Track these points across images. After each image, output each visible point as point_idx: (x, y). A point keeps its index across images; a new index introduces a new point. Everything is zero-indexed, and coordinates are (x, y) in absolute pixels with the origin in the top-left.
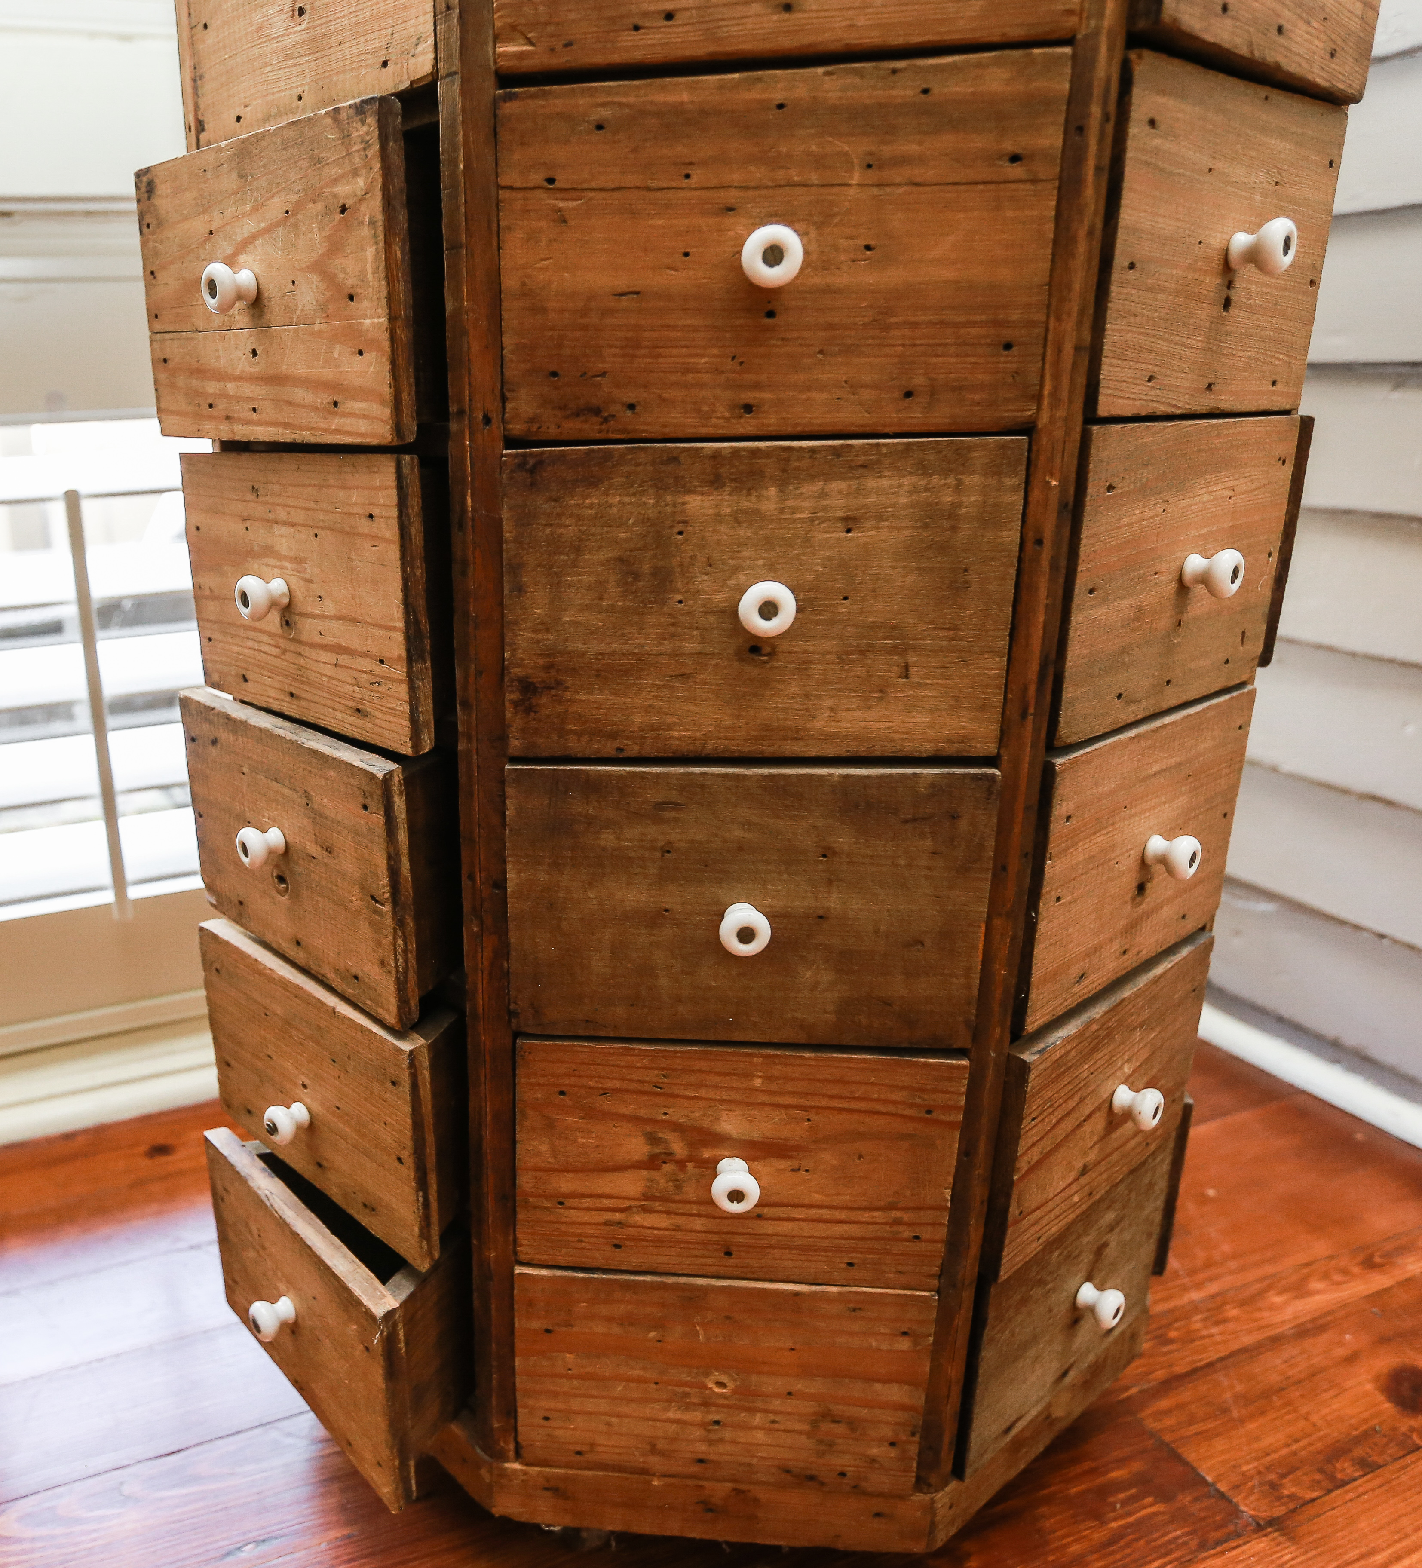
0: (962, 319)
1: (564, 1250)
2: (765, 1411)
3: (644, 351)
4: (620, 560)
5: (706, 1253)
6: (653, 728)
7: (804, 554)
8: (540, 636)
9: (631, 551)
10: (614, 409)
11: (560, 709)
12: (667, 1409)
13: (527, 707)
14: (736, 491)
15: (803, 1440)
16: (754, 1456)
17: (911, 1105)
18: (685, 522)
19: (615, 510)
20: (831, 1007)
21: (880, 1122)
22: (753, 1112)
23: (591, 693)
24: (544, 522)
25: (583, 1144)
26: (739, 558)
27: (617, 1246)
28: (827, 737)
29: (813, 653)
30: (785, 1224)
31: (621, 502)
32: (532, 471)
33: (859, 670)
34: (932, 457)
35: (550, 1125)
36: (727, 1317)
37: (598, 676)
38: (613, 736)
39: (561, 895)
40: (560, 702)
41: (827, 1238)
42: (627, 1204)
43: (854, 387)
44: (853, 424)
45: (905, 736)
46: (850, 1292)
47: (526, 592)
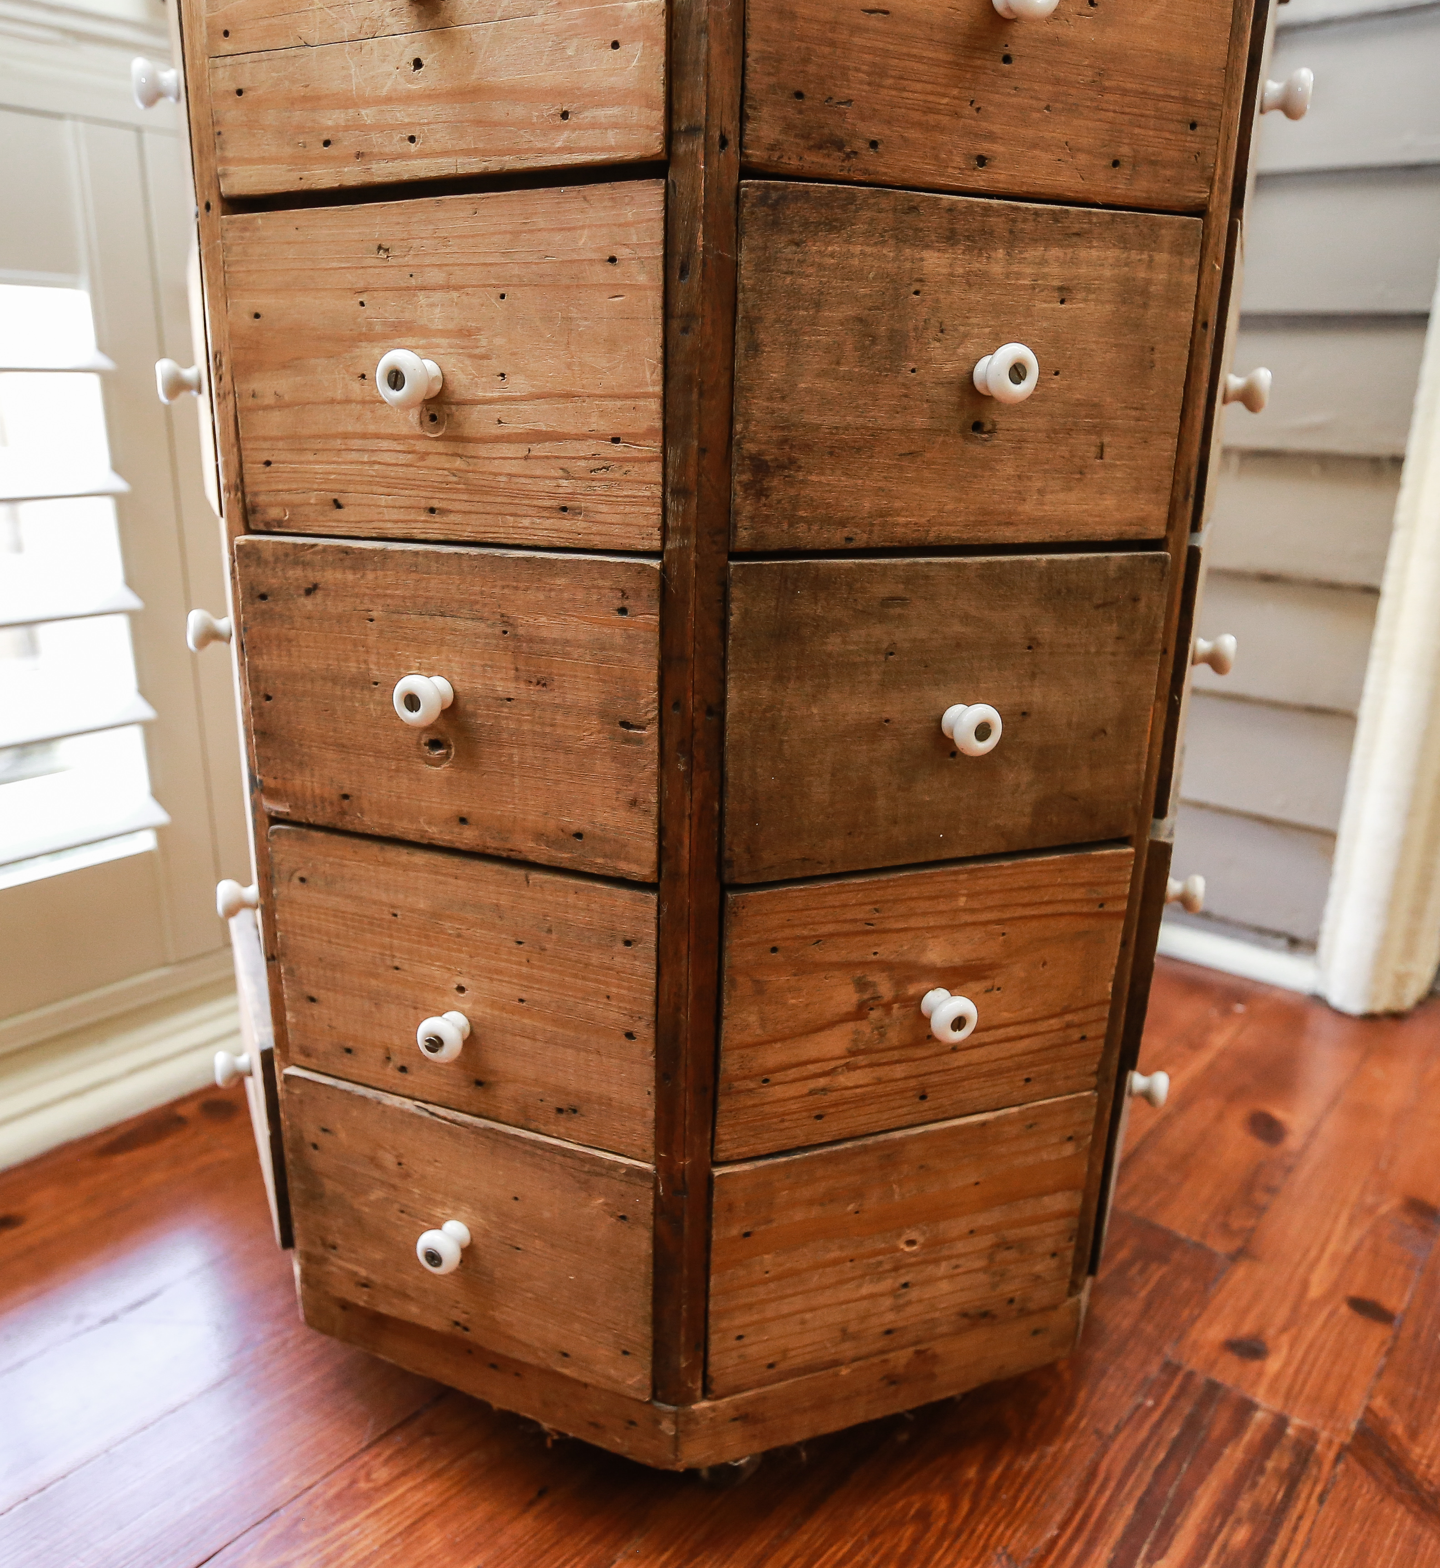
0: (1160, 91)
1: (766, 1136)
2: (949, 1258)
3: (889, 82)
4: (860, 320)
5: (905, 1102)
6: (882, 514)
7: (1025, 324)
8: (775, 405)
9: (870, 310)
10: (860, 144)
11: (792, 492)
12: (859, 1286)
13: (759, 492)
14: (968, 250)
15: (982, 1277)
16: (937, 1310)
17: (1089, 901)
18: (921, 280)
19: (856, 262)
20: (1028, 810)
21: (1063, 924)
22: (955, 935)
23: (823, 474)
24: (785, 269)
25: (793, 1005)
26: (969, 325)
27: (819, 1117)
28: (1034, 522)
29: (1028, 431)
30: (975, 1051)
31: (862, 253)
32: (774, 207)
33: (1063, 450)
34: (1131, 231)
35: (760, 988)
36: (922, 1167)
37: (831, 454)
38: (842, 523)
39: (784, 714)
40: (792, 484)
41: (1011, 1057)
42: (833, 1064)
43: (1073, 149)
44: (1070, 190)
45: (1097, 519)
46: (1028, 1109)
47: (763, 352)
